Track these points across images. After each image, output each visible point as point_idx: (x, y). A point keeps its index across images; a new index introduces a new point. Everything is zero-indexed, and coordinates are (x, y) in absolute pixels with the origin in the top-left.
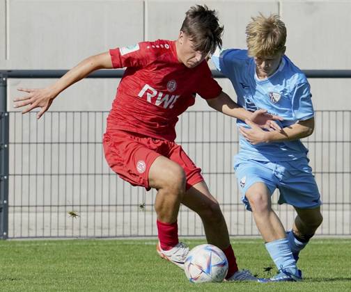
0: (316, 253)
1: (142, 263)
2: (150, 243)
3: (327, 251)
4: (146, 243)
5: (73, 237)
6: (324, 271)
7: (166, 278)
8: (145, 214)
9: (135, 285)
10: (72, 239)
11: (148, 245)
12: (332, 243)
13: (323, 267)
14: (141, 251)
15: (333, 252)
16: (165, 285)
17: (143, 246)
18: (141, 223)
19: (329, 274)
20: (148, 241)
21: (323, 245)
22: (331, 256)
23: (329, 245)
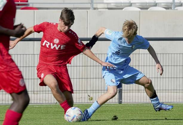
0: (102, 110)
1: (33, 114)
2: (36, 106)
3: (106, 109)
4: (34, 106)
5: (5, 104)
6: (104, 117)
7: (42, 120)
8: (34, 95)
9: (30, 123)
10: (5, 105)
11: (35, 107)
12: (108, 106)
13: (104, 115)
14: (32, 109)
15: (108, 109)
16: (42, 123)
17: (33, 107)
18: (36, 98)
19: (107, 118)
20: (35, 105)
21: (104, 106)
22: (108, 111)
23: (107, 106)
